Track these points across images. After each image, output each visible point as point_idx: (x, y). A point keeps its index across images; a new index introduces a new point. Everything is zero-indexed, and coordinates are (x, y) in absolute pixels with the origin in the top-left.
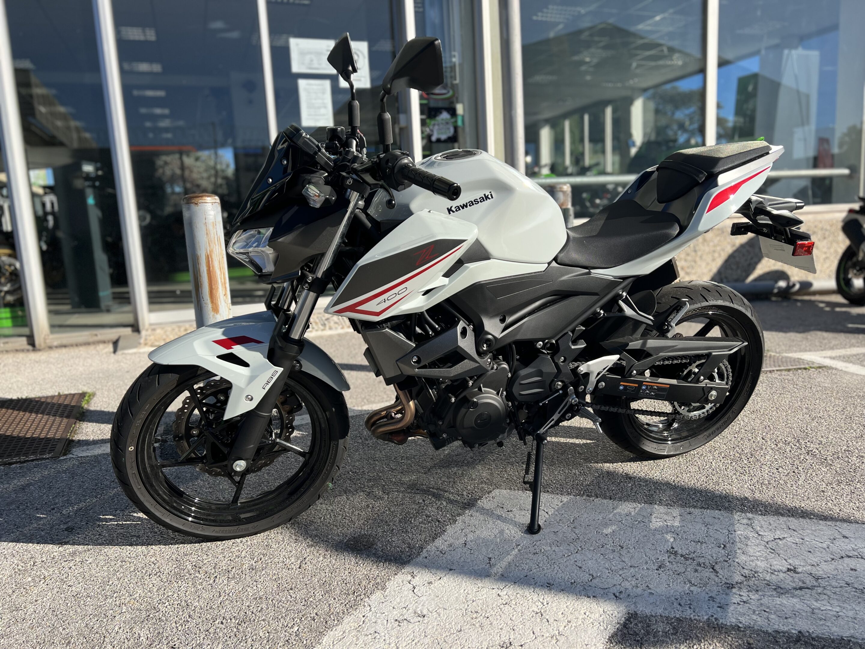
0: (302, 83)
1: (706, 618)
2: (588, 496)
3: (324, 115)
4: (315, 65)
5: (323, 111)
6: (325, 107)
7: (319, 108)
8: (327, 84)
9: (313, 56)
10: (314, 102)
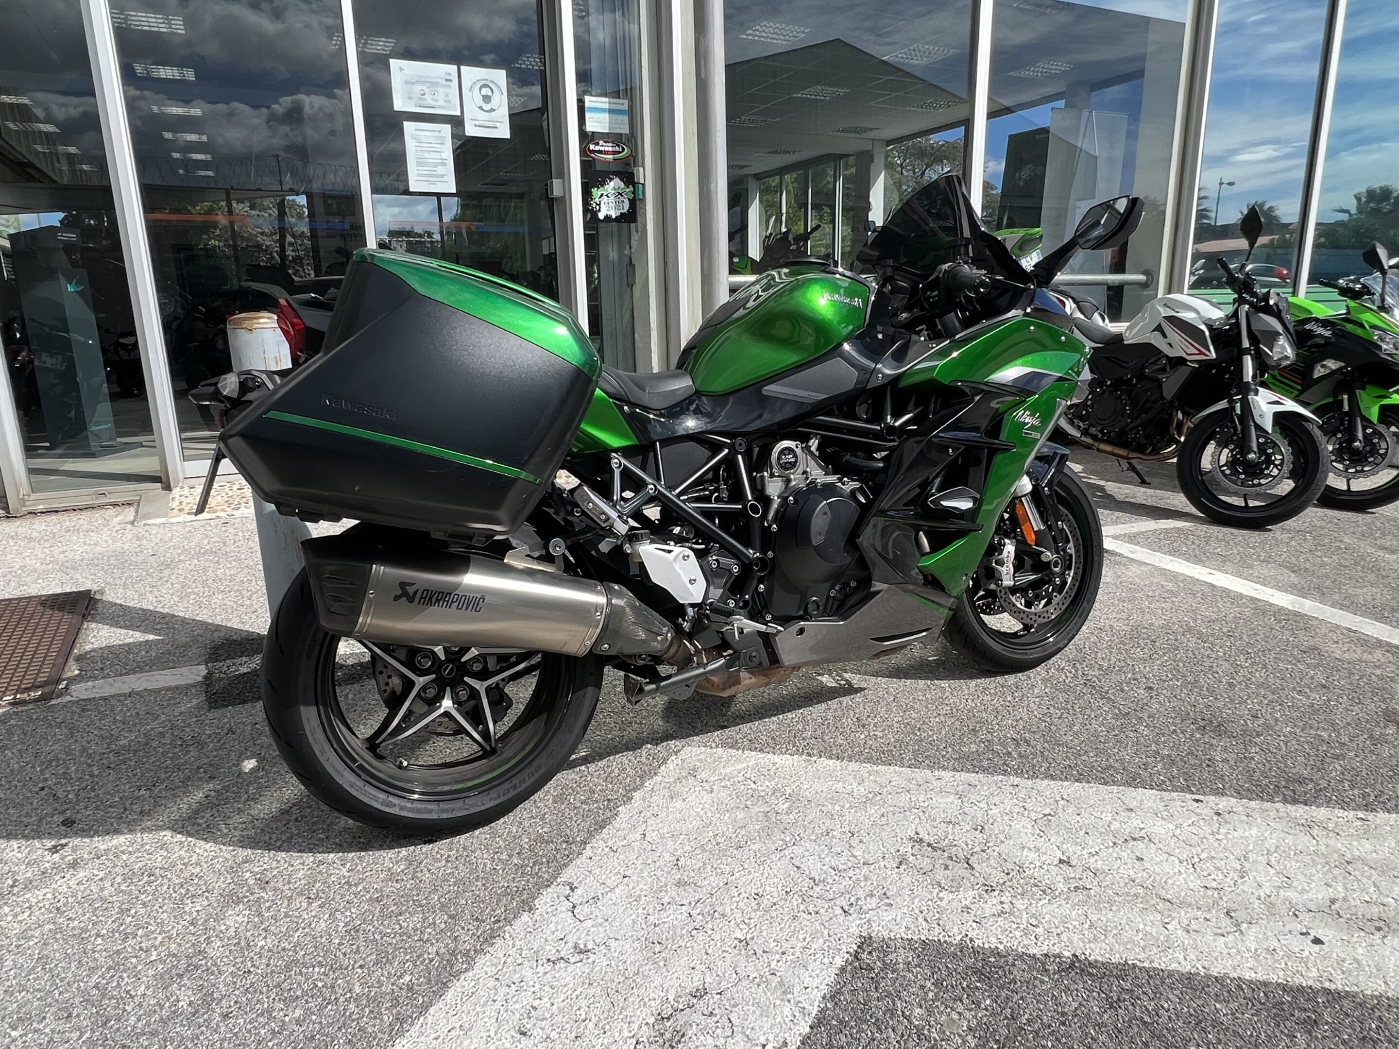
0: (409, 127)
1: (958, 938)
2: (809, 755)
3: (443, 176)
4: (430, 102)
5: (439, 169)
6: (444, 164)
7: (436, 165)
8: (447, 129)
9: (425, 88)
10: (427, 155)
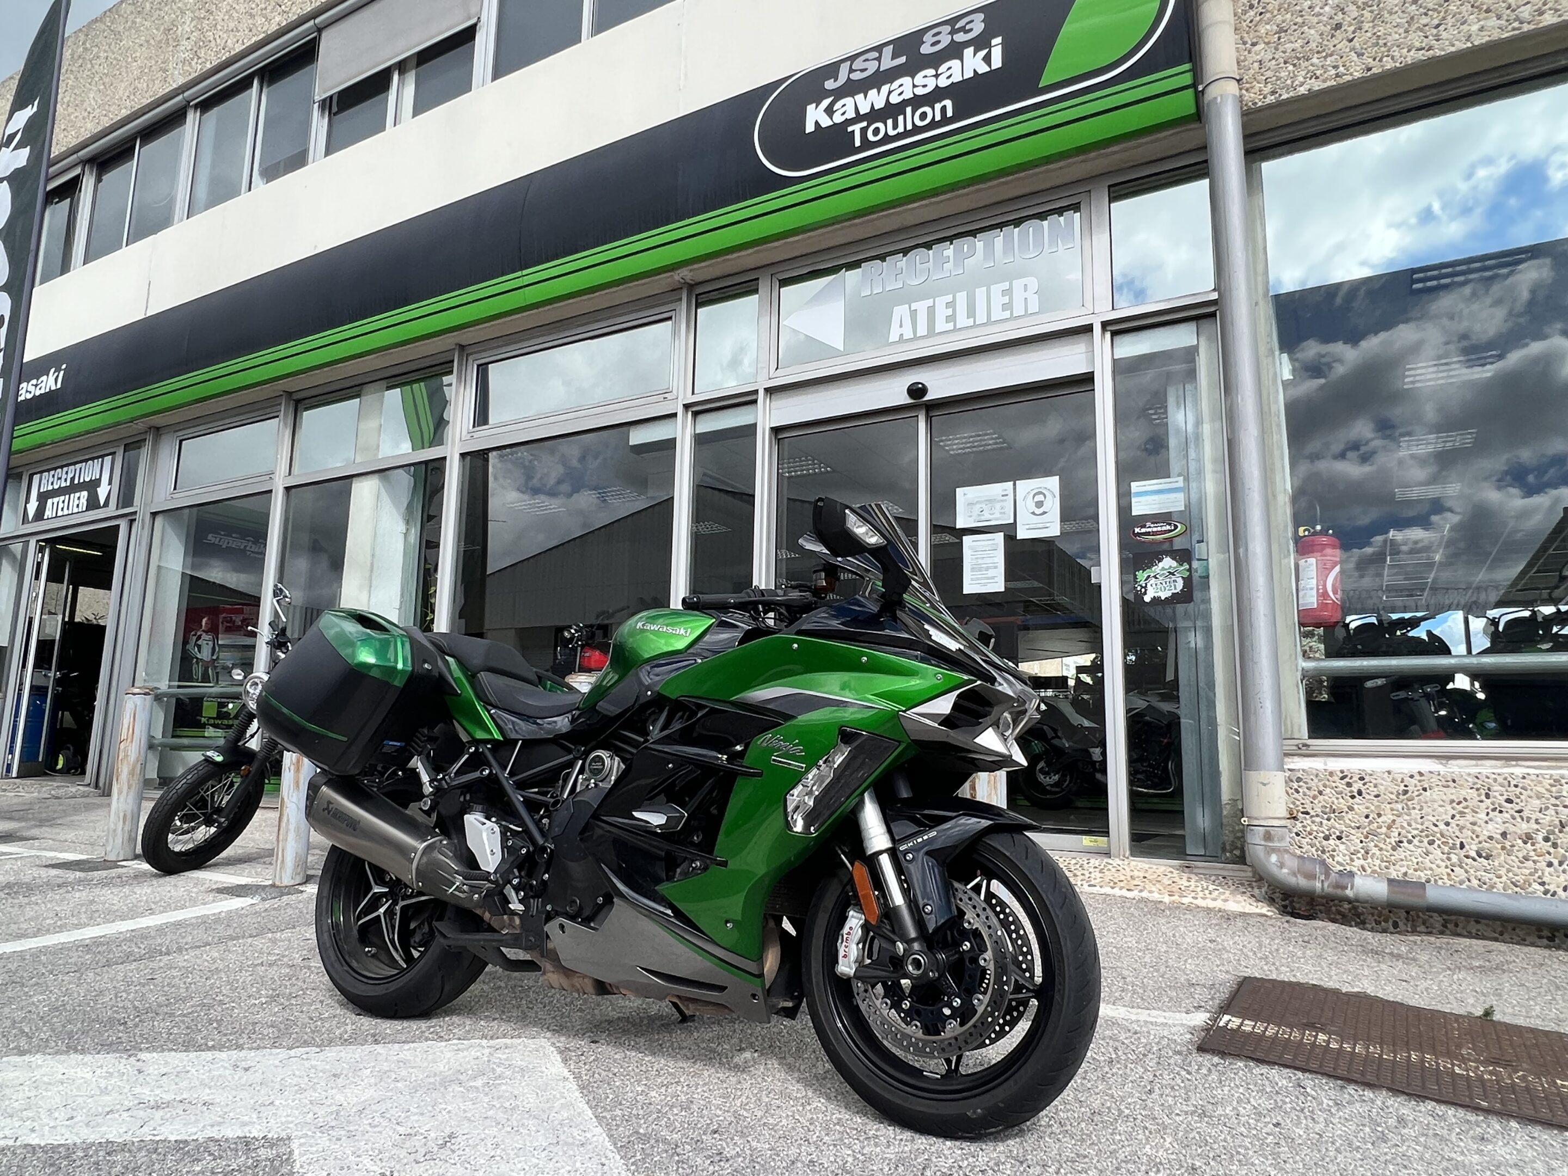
0: (967, 540)
3: (993, 578)
4: (987, 516)
5: (991, 573)
6: (996, 567)
7: (987, 569)
8: (1000, 537)
9: (983, 506)
10: (980, 561)
